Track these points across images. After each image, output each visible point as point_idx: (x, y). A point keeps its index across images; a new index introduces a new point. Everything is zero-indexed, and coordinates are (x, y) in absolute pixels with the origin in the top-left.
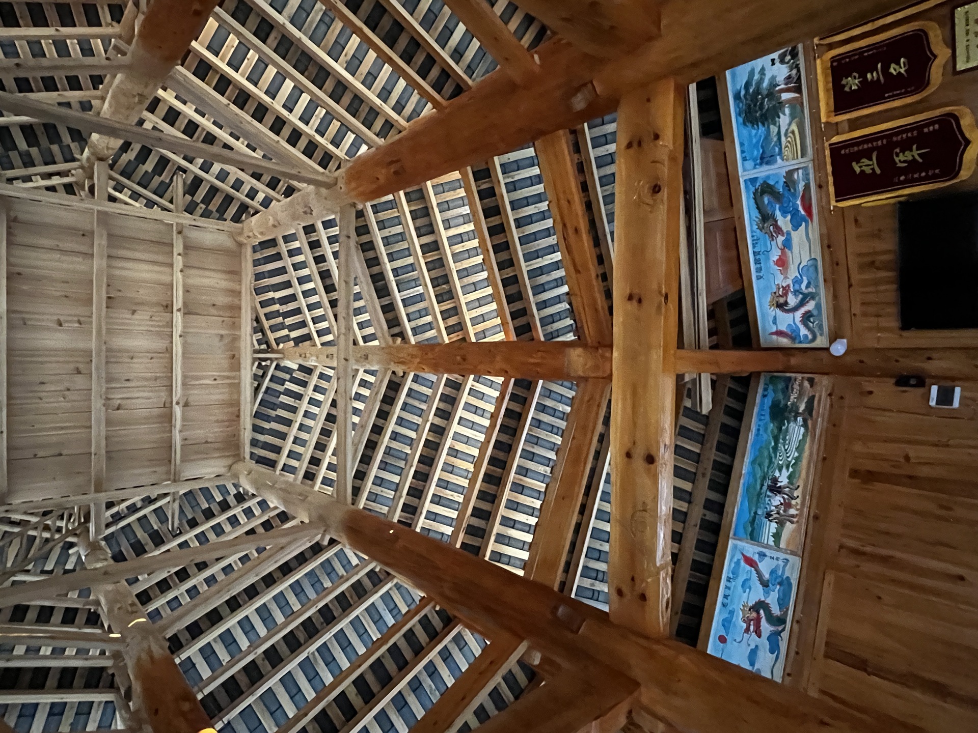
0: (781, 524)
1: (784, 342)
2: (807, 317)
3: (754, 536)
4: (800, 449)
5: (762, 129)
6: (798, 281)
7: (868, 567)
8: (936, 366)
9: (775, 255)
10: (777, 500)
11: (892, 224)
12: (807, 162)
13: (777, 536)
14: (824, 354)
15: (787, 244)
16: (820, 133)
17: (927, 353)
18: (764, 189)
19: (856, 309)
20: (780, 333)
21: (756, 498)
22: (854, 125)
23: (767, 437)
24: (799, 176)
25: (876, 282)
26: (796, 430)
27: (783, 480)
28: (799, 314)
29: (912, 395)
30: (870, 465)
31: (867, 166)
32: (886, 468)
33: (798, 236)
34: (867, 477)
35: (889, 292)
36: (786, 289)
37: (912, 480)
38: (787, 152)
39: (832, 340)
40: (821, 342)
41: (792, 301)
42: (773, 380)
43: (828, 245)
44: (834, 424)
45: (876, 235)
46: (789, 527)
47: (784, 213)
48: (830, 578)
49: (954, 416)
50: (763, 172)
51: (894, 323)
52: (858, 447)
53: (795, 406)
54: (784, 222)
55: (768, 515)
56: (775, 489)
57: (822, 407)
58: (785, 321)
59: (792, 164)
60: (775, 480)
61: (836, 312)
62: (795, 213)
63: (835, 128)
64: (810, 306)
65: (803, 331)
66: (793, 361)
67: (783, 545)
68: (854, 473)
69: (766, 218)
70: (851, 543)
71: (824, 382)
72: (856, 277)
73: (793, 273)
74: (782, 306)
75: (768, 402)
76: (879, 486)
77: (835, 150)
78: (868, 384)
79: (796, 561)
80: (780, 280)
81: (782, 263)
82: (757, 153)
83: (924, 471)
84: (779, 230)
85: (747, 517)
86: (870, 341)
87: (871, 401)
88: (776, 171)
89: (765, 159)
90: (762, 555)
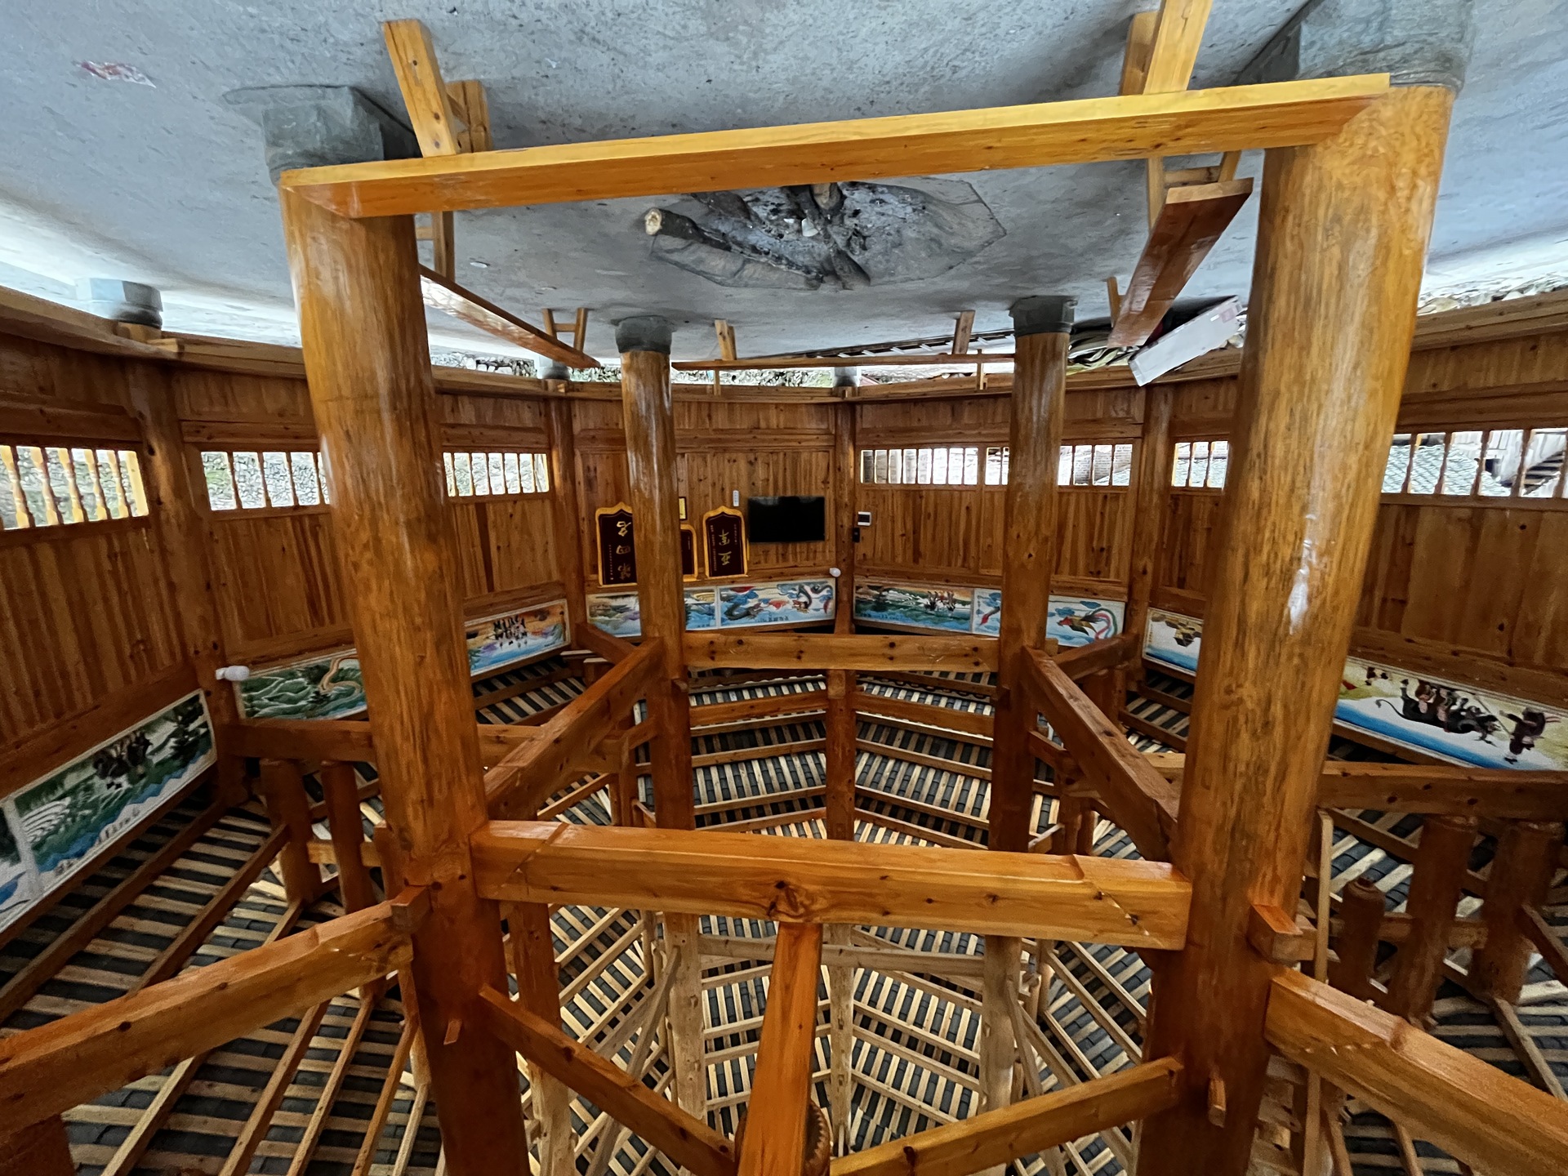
0: (955, 601)
1: (831, 604)
2: (815, 591)
3: (966, 618)
4: (904, 592)
5: (692, 614)
6: (791, 596)
7: (973, 552)
8: (846, 522)
9: (773, 609)
10: (940, 604)
11: (761, 547)
12: (717, 589)
13: (964, 603)
14: (841, 581)
15: (766, 601)
16: (702, 581)
17: (839, 527)
18: (729, 614)
19: (811, 563)
20: (825, 607)
21: (941, 617)
22: (702, 564)
23: (898, 612)
24: (725, 594)
25: (795, 554)
26: (892, 595)
27: (926, 601)
28: (812, 595)
29: (863, 533)
30: (910, 553)
31: (726, 558)
32: (910, 545)
33: (762, 595)
34: (917, 555)
35: (801, 547)
36: (796, 603)
37: (916, 532)
38: (709, 600)
39: (830, 576)
40: (832, 582)
41: (804, 599)
42: (858, 611)
43: (770, 578)
44: (886, 574)
45: (766, 553)
46: (956, 596)
47: (746, 602)
48: (984, 571)
49: (875, 516)
50: (718, 614)
51: (820, 545)
52: (899, 560)
53: (875, 596)
54: (752, 603)
55: (951, 609)
56: (932, 606)
57: (876, 581)
58: (817, 602)
59: (717, 598)
60: (927, 606)
61: (813, 574)
62: (748, 596)
63: (702, 574)
64: (808, 589)
65: (824, 593)
66: (845, 598)
67: (968, 599)
68: (916, 561)
69: (748, 613)
70: (960, 562)
71: (858, 580)
72: (791, 563)
73: (786, 598)
74: (807, 605)
75: (873, 613)
76: (922, 548)
77: (713, 574)
78: (859, 556)
79: (978, 592)
80: (789, 606)
81: (778, 605)
82: (706, 617)
83: (909, 525)
84: (757, 606)
85: (954, 623)
86: (831, 556)
87: (869, 555)
88: (719, 607)
89: (711, 613)
90: (979, 612)
